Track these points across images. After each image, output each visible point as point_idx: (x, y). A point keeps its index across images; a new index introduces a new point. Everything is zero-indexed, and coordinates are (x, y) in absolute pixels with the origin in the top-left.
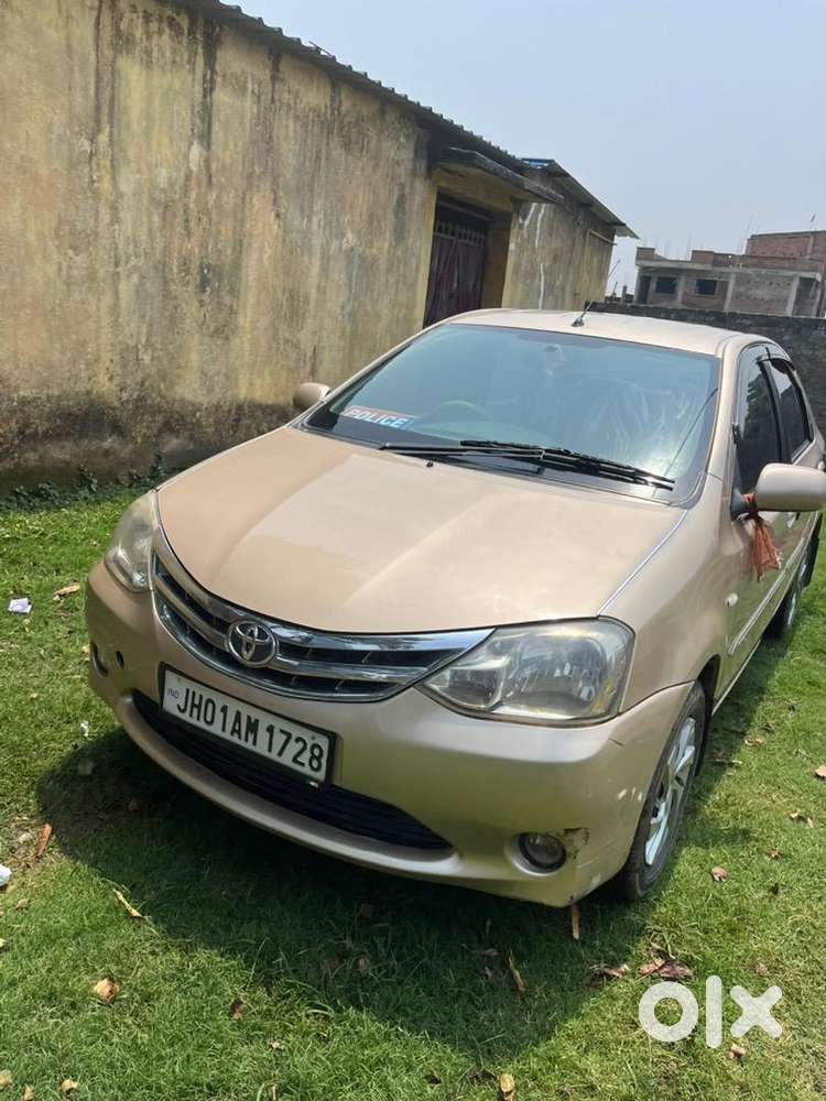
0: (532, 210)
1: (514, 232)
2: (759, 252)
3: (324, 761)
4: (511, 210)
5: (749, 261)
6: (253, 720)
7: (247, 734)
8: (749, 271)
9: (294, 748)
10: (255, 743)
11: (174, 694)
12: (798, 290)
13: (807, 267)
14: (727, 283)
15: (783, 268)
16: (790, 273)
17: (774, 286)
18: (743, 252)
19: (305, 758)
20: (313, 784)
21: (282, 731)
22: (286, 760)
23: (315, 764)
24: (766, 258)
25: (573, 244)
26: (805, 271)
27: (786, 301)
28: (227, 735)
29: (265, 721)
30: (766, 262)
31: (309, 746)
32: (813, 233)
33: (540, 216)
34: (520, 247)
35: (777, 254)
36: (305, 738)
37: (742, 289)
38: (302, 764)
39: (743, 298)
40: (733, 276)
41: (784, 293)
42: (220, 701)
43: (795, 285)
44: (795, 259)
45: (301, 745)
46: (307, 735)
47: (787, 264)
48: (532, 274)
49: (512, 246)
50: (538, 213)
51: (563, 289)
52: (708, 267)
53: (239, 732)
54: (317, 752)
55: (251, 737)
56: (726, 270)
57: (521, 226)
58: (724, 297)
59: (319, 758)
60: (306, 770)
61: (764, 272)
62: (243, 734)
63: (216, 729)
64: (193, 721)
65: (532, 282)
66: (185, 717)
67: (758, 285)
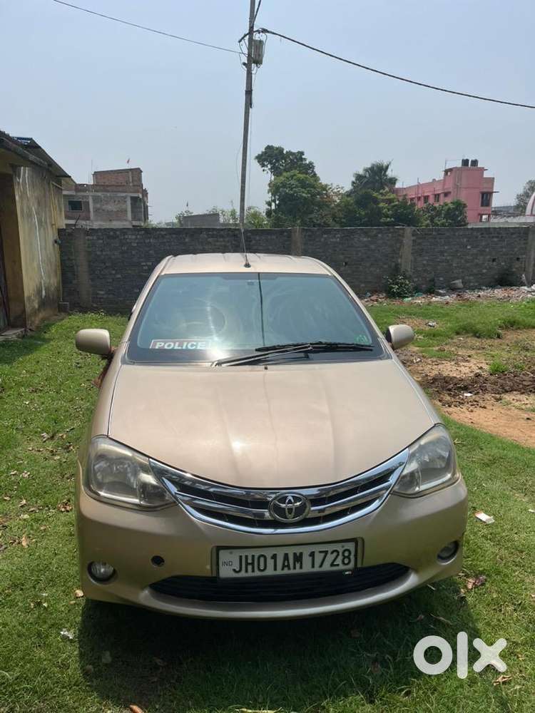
0: (22, 171)
1: (16, 187)
2: (101, 182)
3: (352, 557)
4: (11, 172)
5: (98, 188)
6: (298, 554)
7: (295, 565)
8: (99, 194)
9: (330, 558)
10: (301, 567)
11: (228, 564)
12: (131, 204)
13: (132, 191)
14: (88, 203)
15: (119, 192)
16: (124, 194)
17: (116, 202)
18: (92, 183)
19: (339, 561)
20: (347, 573)
21: (320, 552)
22: (327, 567)
23: (346, 561)
24: (107, 186)
25: (45, 193)
26: (131, 192)
27: (126, 211)
28: (279, 572)
29: (306, 551)
30: (109, 188)
31: (341, 554)
32: (131, 170)
33: (27, 175)
34: (21, 197)
35: (113, 183)
36: (338, 549)
37: (98, 206)
38: (338, 565)
39: (101, 211)
40: (90, 198)
41: (124, 206)
42: (269, 553)
43: (129, 202)
44: (124, 186)
45: (335, 554)
46: (339, 547)
47: (121, 189)
48: (30, 216)
49: (17, 198)
50: (25, 173)
51: (46, 223)
52: (73, 193)
53: (288, 566)
54: (346, 554)
55: (298, 565)
56: (85, 194)
57: (19, 183)
58: (89, 211)
59: (348, 557)
60: (342, 567)
61: (108, 194)
62: (292, 566)
63: (270, 572)
64: (250, 574)
65: (32, 220)
66: (243, 574)
67: (107, 203)
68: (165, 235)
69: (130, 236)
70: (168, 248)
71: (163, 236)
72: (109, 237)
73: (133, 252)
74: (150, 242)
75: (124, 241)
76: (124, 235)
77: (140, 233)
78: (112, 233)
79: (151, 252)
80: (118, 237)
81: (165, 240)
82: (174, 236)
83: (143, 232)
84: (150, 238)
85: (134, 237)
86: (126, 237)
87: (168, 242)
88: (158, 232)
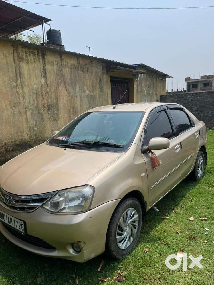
0: (139, 76)
1: (135, 82)
3: (24, 228)
10: (12, 225)
14: (212, 83)
20: (22, 234)
21: (16, 221)
25: (153, 82)
33: (142, 77)
34: (137, 86)
38: (21, 229)
48: (142, 92)
49: (135, 86)
51: (152, 94)
52: (206, 79)
54: (22, 226)
56: (211, 79)
57: (137, 81)
68: (205, 95)
69: (189, 97)
70: (206, 101)
71: (204, 96)
72: (180, 98)
73: (190, 103)
74: (198, 99)
75: (186, 99)
76: (186, 96)
77: (193, 95)
78: (181, 96)
79: (197, 103)
80: (184, 97)
81: (205, 97)
82: (209, 95)
83: (194, 95)
84: (197, 97)
85: (191, 97)
86: (187, 97)
87: (206, 98)
88: (202, 94)
